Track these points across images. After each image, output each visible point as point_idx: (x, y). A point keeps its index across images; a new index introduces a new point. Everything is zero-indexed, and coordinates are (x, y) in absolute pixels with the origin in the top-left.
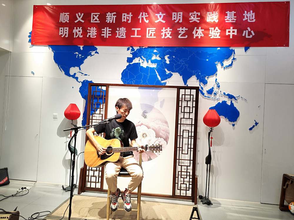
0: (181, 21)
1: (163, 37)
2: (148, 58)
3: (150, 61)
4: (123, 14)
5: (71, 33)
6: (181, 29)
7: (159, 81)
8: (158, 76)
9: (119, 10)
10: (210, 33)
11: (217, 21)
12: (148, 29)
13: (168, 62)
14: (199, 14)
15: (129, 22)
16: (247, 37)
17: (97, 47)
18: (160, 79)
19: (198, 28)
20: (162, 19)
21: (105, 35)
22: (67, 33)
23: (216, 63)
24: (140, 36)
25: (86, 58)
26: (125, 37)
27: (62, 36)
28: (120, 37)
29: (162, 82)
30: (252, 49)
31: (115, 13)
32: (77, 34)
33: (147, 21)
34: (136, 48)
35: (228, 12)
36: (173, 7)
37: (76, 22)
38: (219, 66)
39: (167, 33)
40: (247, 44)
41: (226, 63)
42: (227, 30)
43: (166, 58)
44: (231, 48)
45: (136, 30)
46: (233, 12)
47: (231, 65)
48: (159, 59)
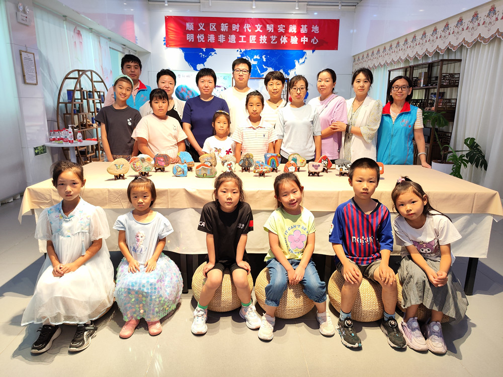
0: (272, 31)
1: (261, 43)
2: (252, 57)
3: (252, 59)
4: (233, 25)
5: (196, 39)
6: (272, 37)
7: (259, 73)
8: (259, 70)
9: (230, 21)
10: (291, 40)
11: (295, 32)
12: (250, 36)
13: (265, 60)
14: (284, 26)
15: (238, 31)
16: (314, 43)
17: (215, 49)
18: (260, 72)
19: (283, 37)
20: (260, 29)
21: (220, 40)
22: (193, 38)
23: (295, 61)
24: (245, 42)
25: (208, 57)
26: (235, 42)
27: (190, 41)
28: (231, 42)
29: (261, 74)
30: (317, 51)
31: (227, 24)
32: (200, 40)
33: (250, 31)
34: (243, 50)
35: (302, 26)
36: (267, 21)
37: (199, 30)
38: (297, 63)
39: (263, 39)
40: (314, 48)
41: (301, 61)
42: (302, 38)
43: (263, 57)
44: (304, 51)
45: (243, 37)
46: (306, 26)
47: (304, 62)
48: (258, 58)
